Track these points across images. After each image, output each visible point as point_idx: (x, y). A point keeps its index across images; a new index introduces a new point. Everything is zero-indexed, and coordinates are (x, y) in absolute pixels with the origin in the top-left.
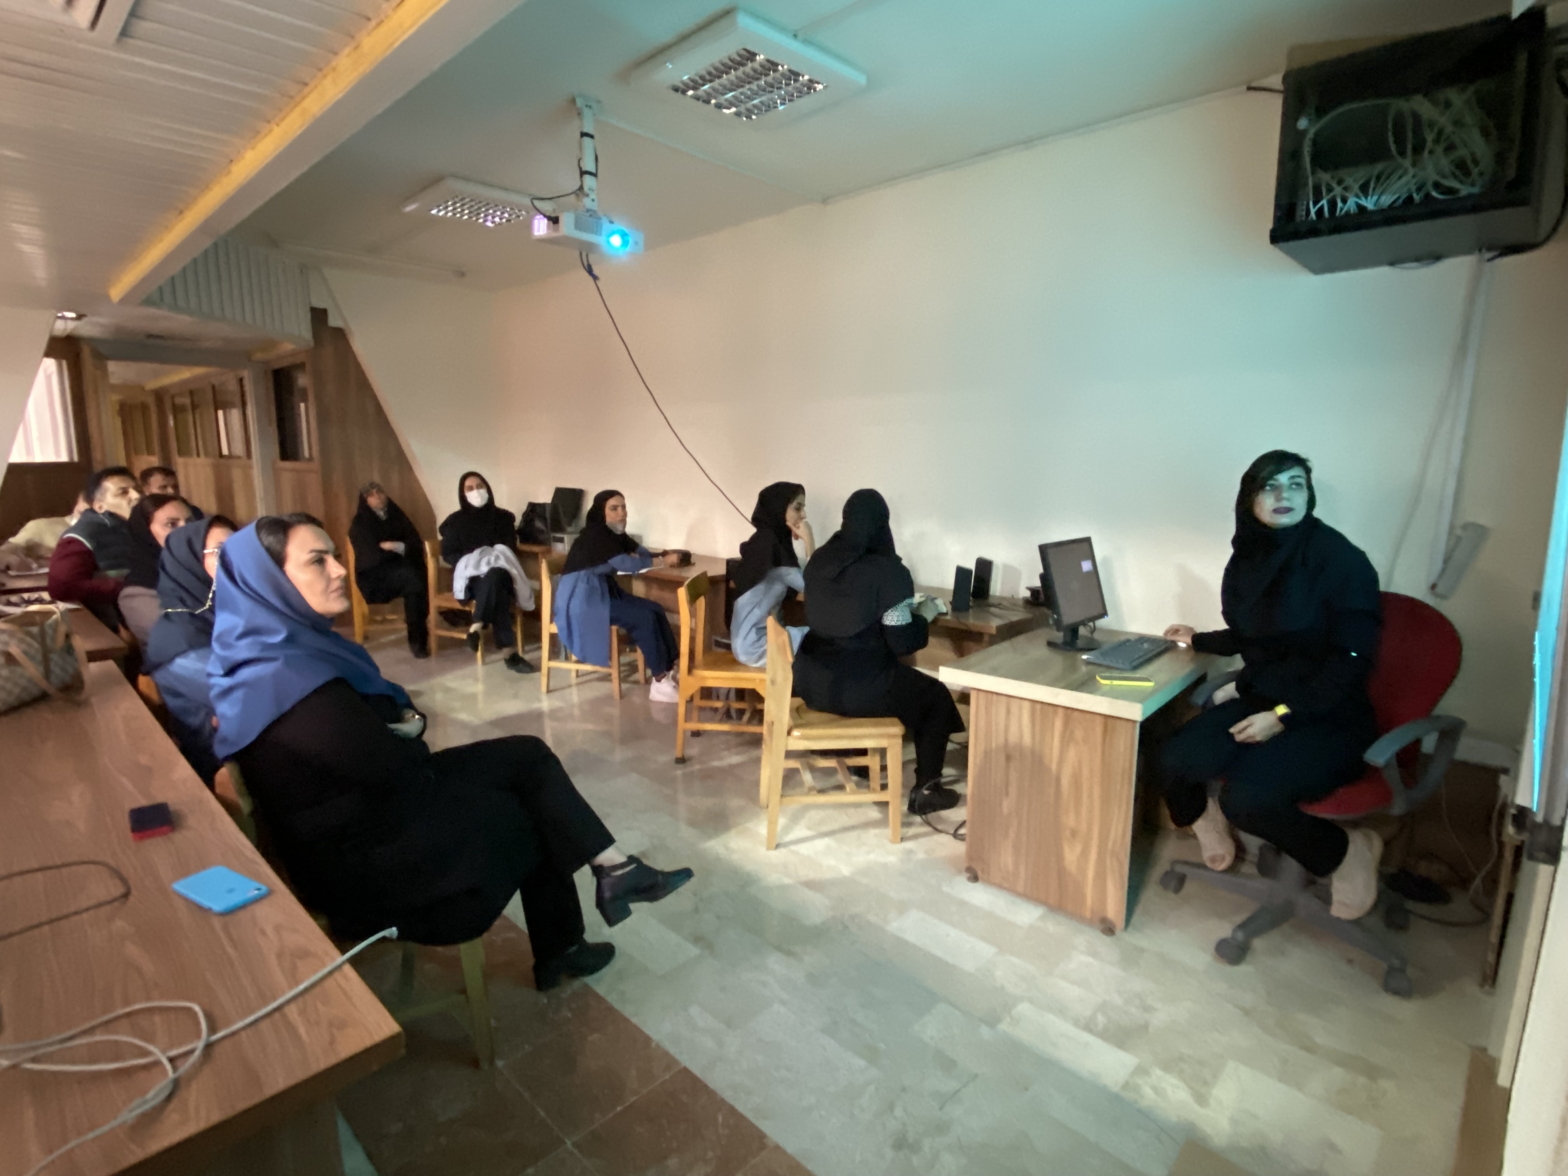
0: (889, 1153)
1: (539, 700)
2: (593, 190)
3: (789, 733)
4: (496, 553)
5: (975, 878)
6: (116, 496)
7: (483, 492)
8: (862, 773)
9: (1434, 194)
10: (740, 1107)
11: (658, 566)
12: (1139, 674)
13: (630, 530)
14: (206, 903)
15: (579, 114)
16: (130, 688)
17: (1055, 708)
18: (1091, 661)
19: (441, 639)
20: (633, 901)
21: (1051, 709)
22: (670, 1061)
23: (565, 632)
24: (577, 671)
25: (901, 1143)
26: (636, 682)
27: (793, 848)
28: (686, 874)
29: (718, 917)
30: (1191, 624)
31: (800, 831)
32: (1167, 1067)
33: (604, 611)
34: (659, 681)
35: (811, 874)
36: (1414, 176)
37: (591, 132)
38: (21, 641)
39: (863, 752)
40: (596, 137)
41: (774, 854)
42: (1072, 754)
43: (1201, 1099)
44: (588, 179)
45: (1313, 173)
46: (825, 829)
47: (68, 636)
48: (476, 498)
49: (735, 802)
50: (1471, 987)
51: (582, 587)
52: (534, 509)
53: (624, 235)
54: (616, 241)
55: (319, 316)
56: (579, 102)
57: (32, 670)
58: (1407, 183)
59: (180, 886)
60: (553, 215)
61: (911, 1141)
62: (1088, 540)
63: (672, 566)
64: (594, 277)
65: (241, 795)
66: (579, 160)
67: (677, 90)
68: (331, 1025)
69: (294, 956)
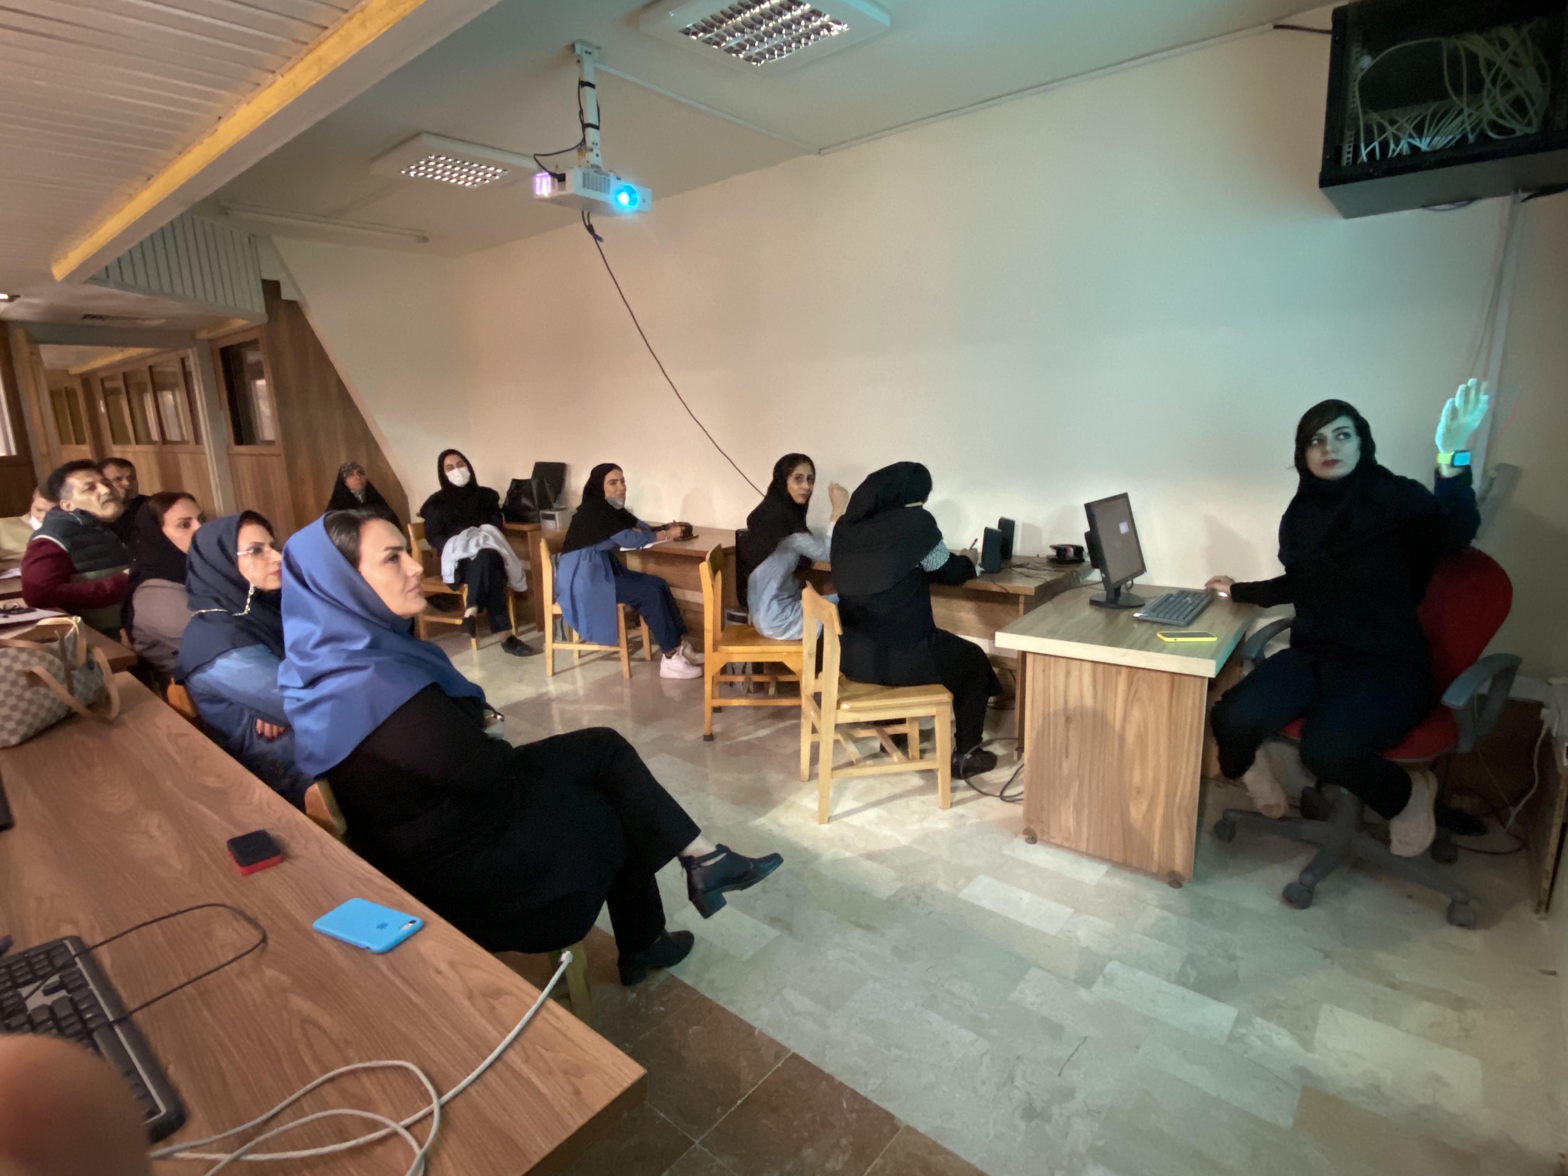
0: (1022, 1125)
1: (544, 683)
2: (597, 145)
3: (838, 707)
4: (483, 533)
5: (1032, 839)
7: (464, 469)
8: (901, 741)
9: (1491, 134)
10: (862, 1092)
11: (662, 541)
12: (1192, 629)
13: (628, 505)
14: (364, 943)
15: (579, 61)
16: (161, 702)
17: (1119, 668)
18: (1143, 618)
19: (430, 624)
20: (725, 891)
21: (1114, 669)
22: (779, 1050)
23: (570, 612)
24: (580, 651)
25: (1030, 1113)
26: (642, 660)
27: (845, 820)
28: (775, 860)
29: (788, 896)
30: (1231, 575)
31: (847, 803)
32: (1266, 1015)
33: (609, 589)
34: (669, 657)
35: (872, 847)
36: (1470, 115)
37: (592, 81)
38: (42, 659)
39: (901, 721)
40: (596, 85)
41: (825, 827)
42: (1136, 713)
43: (1307, 1044)
44: (590, 131)
45: (1365, 113)
46: (872, 799)
47: (89, 651)
48: (458, 477)
49: (774, 777)
50: (1526, 913)
51: (585, 566)
52: (518, 486)
53: (631, 192)
54: (624, 198)
55: (271, 289)
56: (578, 48)
57: (60, 690)
58: (1463, 123)
59: (319, 924)
60: (558, 173)
61: (1039, 1110)
62: (1125, 496)
63: (676, 540)
64: (597, 238)
65: (334, 815)
66: (581, 112)
67: (687, 32)
68: (565, 1073)
69: (485, 995)
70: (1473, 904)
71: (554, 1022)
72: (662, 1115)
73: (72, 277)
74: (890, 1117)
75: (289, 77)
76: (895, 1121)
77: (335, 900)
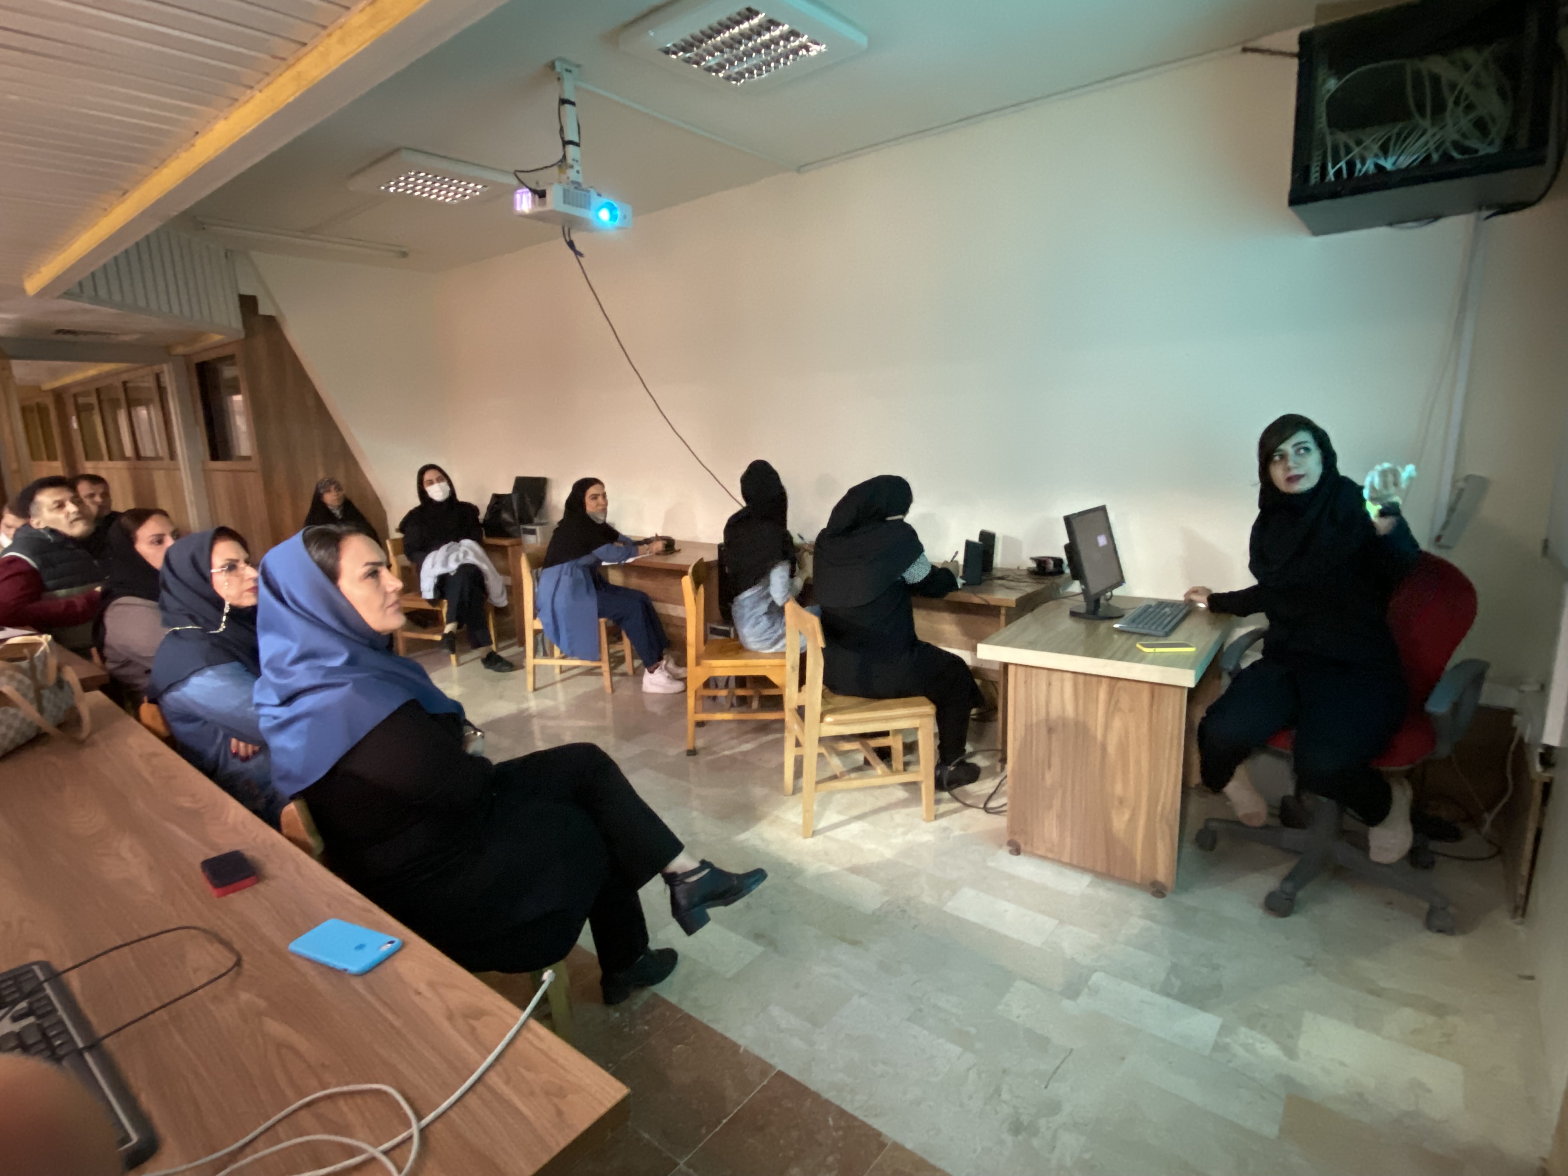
0: (1009, 1139)
1: (526, 699)
2: (577, 161)
3: (822, 721)
4: (462, 549)
5: (1016, 850)
6: (51, 510)
7: (444, 484)
8: (884, 754)
9: (1454, 154)
10: (848, 1108)
11: (644, 555)
12: (1171, 640)
13: (609, 520)
14: (340, 965)
15: (559, 79)
16: (133, 721)
17: (1100, 678)
18: (1122, 629)
19: (409, 641)
20: (709, 907)
21: (1094, 679)
22: (765, 1068)
23: (551, 628)
25: (1017, 1128)
26: (624, 674)
27: (828, 834)
28: (758, 875)
29: (773, 912)
30: (1208, 585)
31: (831, 817)
32: (1250, 1024)
33: (591, 603)
34: (651, 672)
35: (857, 860)
36: (1434, 135)
37: (572, 99)
38: (11, 678)
39: (885, 734)
40: (576, 103)
41: (810, 841)
42: (1117, 724)
43: (1291, 1052)
44: (570, 148)
45: (1332, 133)
46: (855, 812)
47: (59, 669)
48: (437, 492)
49: (758, 792)
50: (1504, 919)
51: (566, 581)
52: (498, 500)
53: (612, 208)
54: (604, 215)
55: (248, 304)
56: (559, 66)
57: (28, 711)
58: (1427, 143)
59: (295, 946)
60: (539, 189)
61: (1025, 1123)
62: (1103, 509)
63: (658, 554)
64: (578, 254)
65: (311, 834)
66: (562, 130)
67: (667, 52)
68: (547, 1093)
69: (466, 1016)
70: (1451, 910)
71: (536, 1042)
72: (646, 1136)
73: (44, 293)
74: (879, 1134)
75: (268, 92)
76: (881, 1139)
77: (311, 921)
